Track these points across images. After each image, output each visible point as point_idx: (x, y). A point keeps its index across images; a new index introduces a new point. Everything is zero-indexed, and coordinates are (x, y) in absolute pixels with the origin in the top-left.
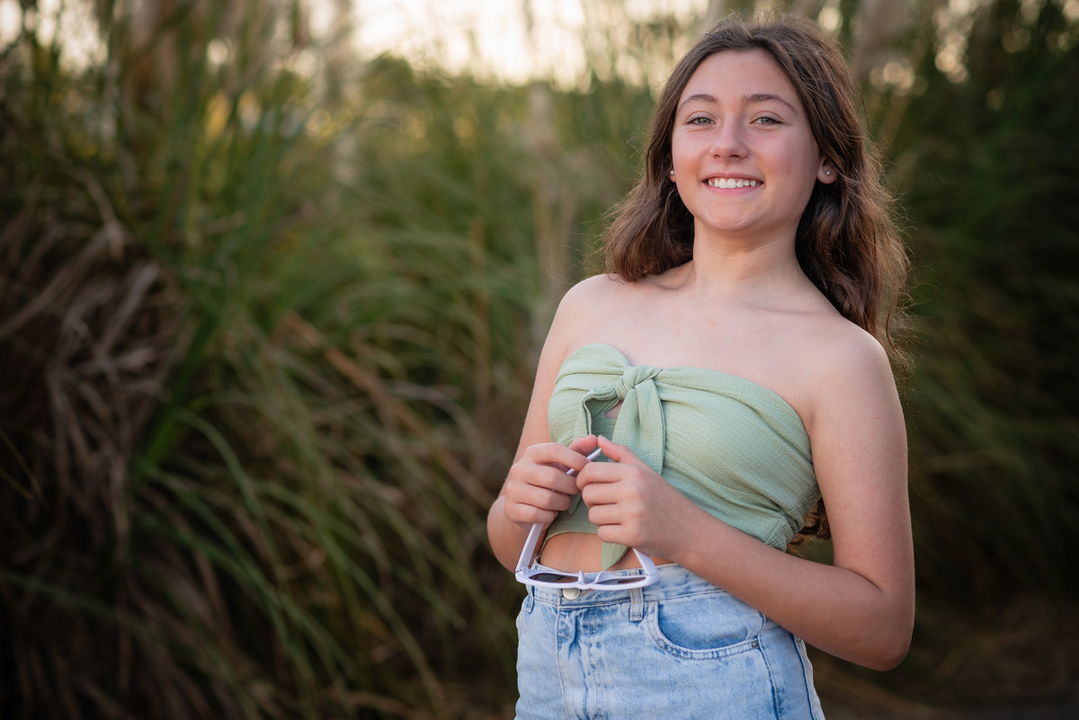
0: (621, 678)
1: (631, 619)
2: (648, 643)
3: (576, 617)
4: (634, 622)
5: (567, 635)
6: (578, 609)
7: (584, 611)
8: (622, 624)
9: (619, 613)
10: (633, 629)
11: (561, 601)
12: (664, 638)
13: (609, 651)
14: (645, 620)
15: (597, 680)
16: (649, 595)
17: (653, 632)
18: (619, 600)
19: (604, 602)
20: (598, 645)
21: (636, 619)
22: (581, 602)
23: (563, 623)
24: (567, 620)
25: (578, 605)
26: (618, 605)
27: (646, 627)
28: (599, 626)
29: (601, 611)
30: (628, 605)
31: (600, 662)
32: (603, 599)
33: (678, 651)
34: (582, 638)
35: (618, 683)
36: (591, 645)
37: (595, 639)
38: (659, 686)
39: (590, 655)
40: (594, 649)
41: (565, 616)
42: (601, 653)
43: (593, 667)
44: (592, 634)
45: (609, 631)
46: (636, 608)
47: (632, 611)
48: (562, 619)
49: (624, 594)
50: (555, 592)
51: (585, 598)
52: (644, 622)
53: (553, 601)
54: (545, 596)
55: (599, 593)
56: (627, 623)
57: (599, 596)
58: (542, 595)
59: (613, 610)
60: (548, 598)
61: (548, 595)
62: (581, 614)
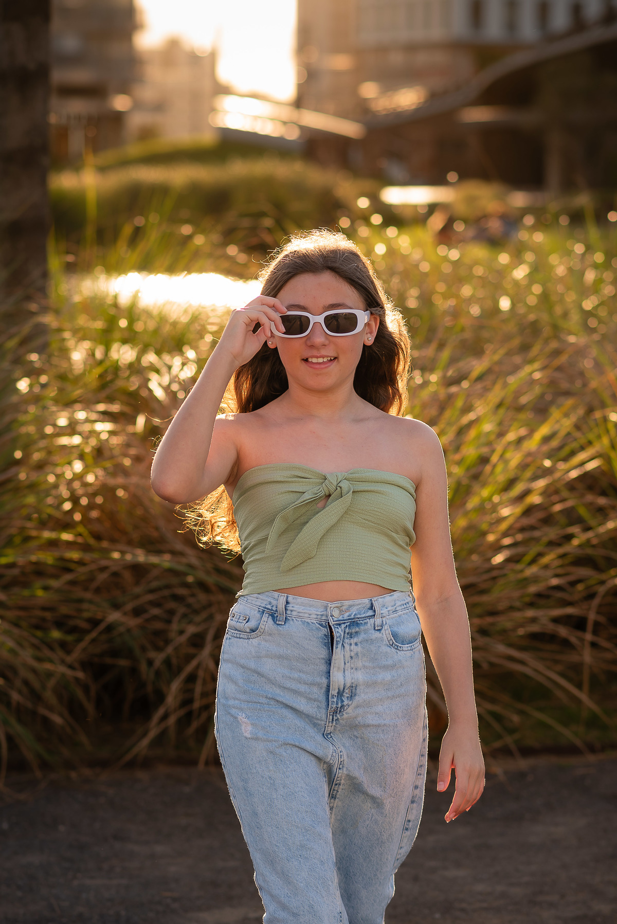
0: (367, 664)
1: (376, 628)
2: (384, 643)
3: (344, 628)
4: (377, 630)
5: (341, 639)
6: (344, 623)
7: (348, 624)
8: (370, 632)
9: (369, 625)
10: (377, 634)
11: (333, 619)
12: (392, 638)
13: (363, 648)
14: (383, 629)
15: (352, 666)
16: (383, 613)
17: (388, 636)
18: (368, 616)
19: (359, 618)
20: (356, 644)
21: (379, 628)
22: (345, 619)
23: (338, 632)
24: (340, 630)
25: (343, 621)
26: (368, 620)
27: (384, 634)
28: (356, 632)
29: (358, 623)
30: (374, 619)
31: (357, 654)
32: (359, 616)
33: (397, 646)
34: (346, 641)
35: (364, 667)
36: (351, 644)
37: (355, 640)
38: (386, 668)
39: (351, 651)
40: (353, 647)
41: (338, 628)
42: (359, 649)
43: (351, 657)
44: (351, 637)
45: (362, 636)
46: (378, 621)
47: (376, 623)
48: (337, 630)
49: (370, 613)
50: (320, 613)
51: (346, 616)
52: (383, 631)
53: (317, 618)
54: (307, 615)
55: (354, 613)
56: (373, 631)
57: (355, 615)
58: (301, 615)
59: (365, 623)
60: (311, 616)
61: (310, 615)
62: (347, 626)
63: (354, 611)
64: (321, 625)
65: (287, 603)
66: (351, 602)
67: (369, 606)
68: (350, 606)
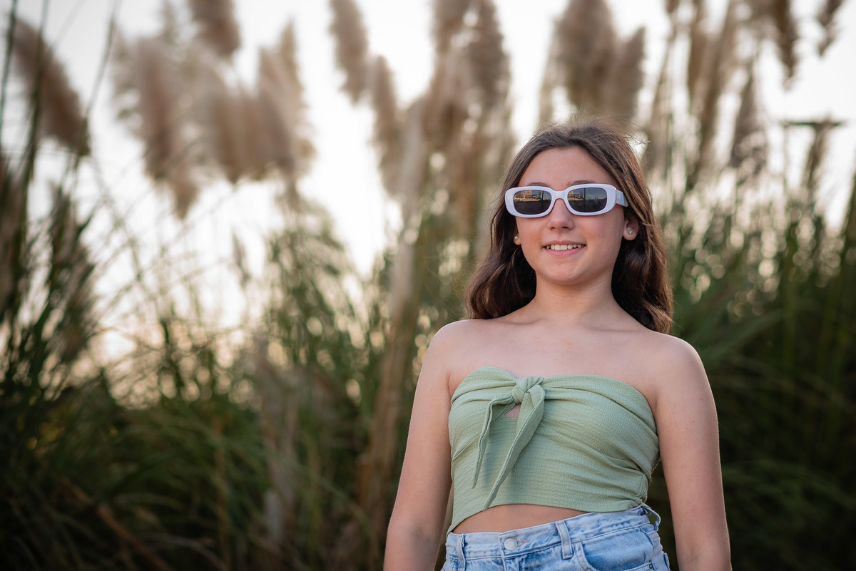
1: (564, 557)
3: (519, 562)
4: (566, 559)
6: (520, 556)
7: (525, 556)
8: (557, 563)
9: (553, 554)
10: (565, 564)
11: (504, 553)
14: (575, 556)
16: (574, 538)
17: (583, 564)
18: (552, 545)
19: (539, 548)
21: (568, 557)
22: (521, 551)
23: (510, 568)
24: (512, 565)
25: (518, 553)
26: (552, 549)
27: (576, 561)
28: (538, 566)
29: (538, 555)
30: (560, 547)
32: (539, 546)
41: (510, 563)
45: (546, 569)
46: (567, 548)
47: (563, 551)
48: (509, 565)
49: (555, 539)
50: (493, 548)
51: (522, 548)
52: (574, 558)
53: (492, 555)
54: (482, 554)
55: (534, 542)
56: (561, 561)
57: (535, 544)
58: (477, 555)
59: (548, 553)
60: (486, 554)
61: (485, 552)
62: (523, 559)
63: (533, 541)
64: (497, 562)
65: (466, 544)
66: (527, 530)
67: (553, 531)
68: (528, 535)
